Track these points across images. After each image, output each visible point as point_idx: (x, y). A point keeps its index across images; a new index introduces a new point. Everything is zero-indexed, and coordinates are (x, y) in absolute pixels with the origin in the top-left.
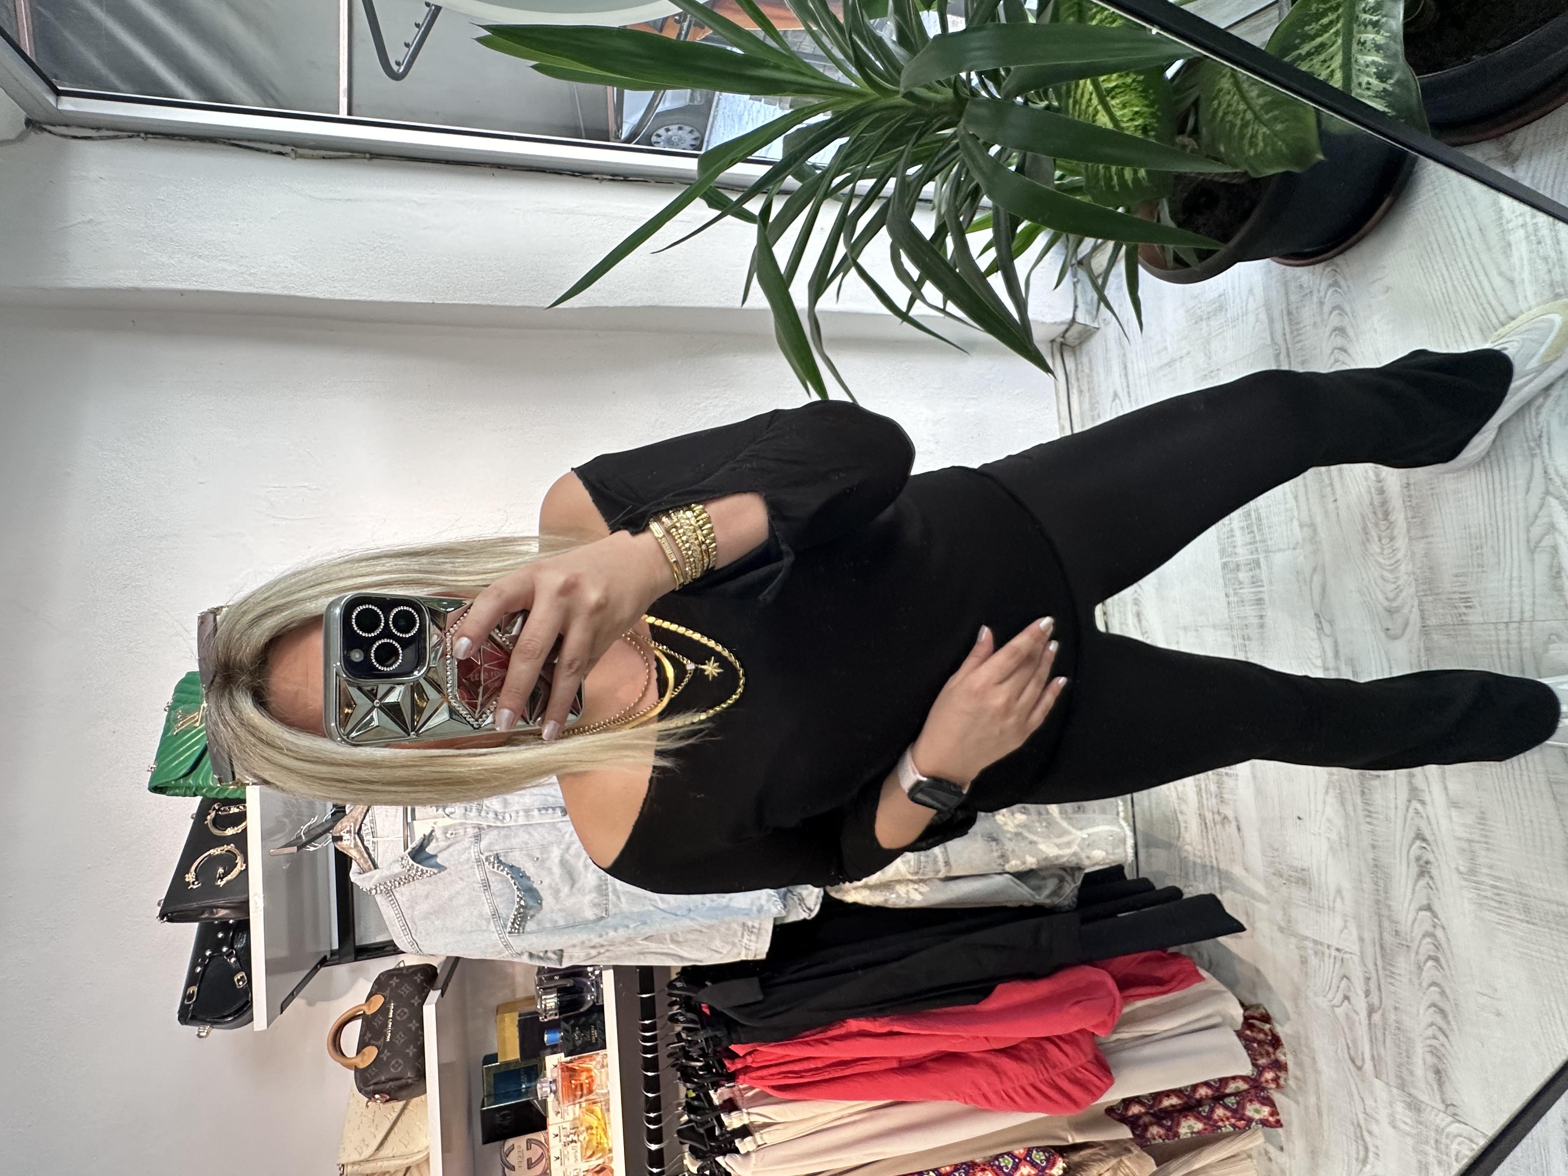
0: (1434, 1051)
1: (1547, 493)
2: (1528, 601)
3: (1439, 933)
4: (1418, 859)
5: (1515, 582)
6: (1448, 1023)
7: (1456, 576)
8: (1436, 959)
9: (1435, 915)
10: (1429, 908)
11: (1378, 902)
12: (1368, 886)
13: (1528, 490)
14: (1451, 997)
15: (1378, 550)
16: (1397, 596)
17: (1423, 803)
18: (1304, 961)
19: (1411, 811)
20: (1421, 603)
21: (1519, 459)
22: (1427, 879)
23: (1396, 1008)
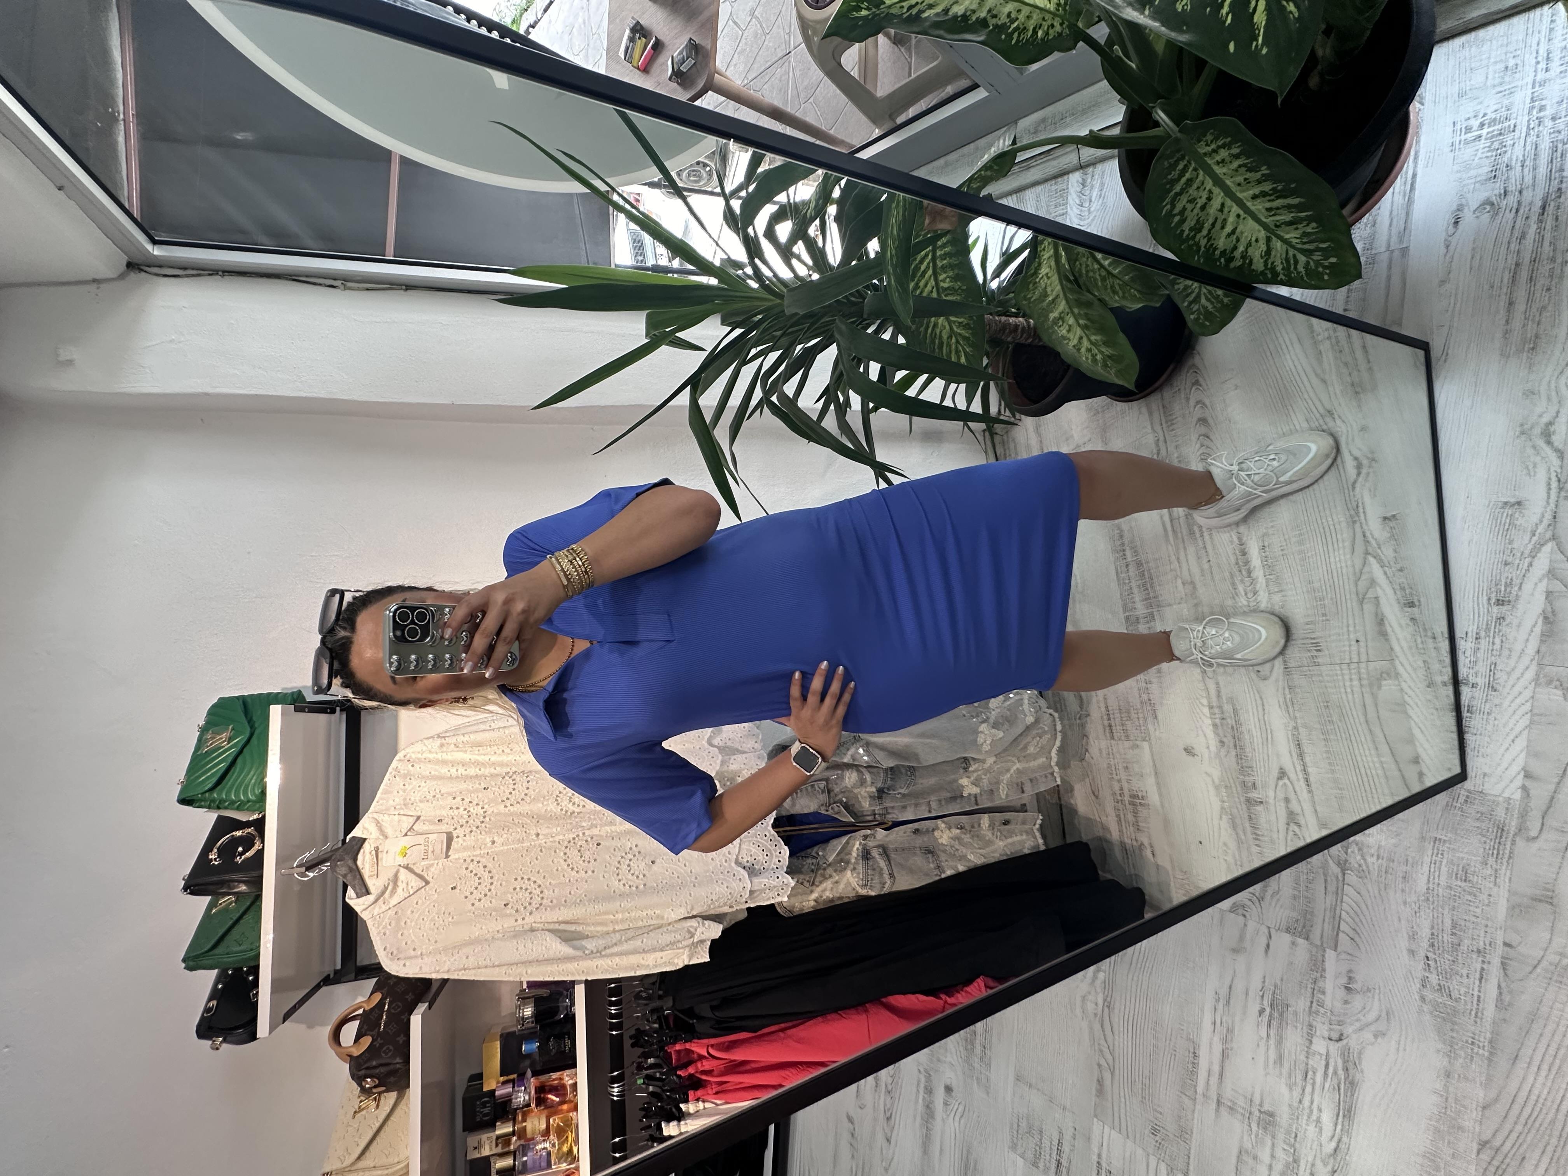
1: (1367, 553)
2: (1362, 644)
5: (1351, 629)
13: (1353, 550)
21: (1344, 525)
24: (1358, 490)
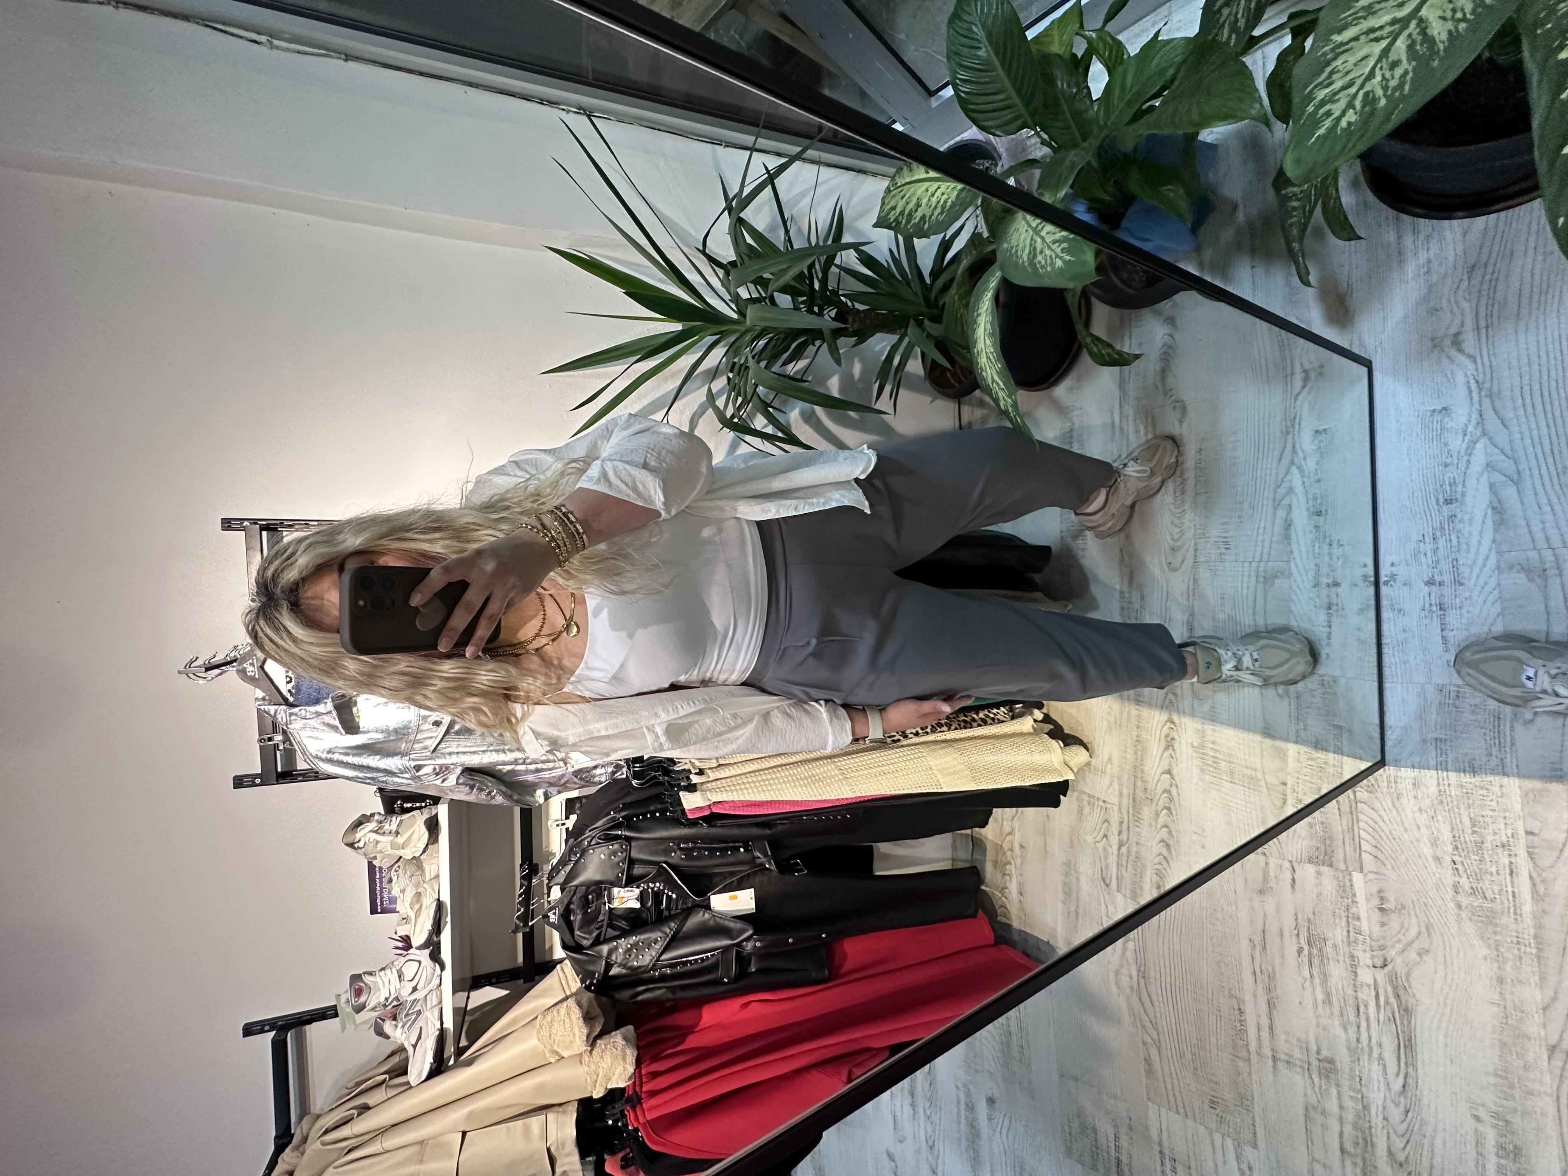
0: (1158, 873)
1: (1292, 463)
2: (1267, 545)
3: (1174, 790)
4: (1167, 736)
5: (1261, 531)
6: (1170, 853)
7: (1223, 524)
8: (1169, 809)
9: (1172, 778)
10: (1169, 772)
11: (1135, 767)
12: (1130, 756)
13: (1280, 460)
14: (1175, 834)
15: (1172, 501)
16: (1180, 538)
17: (1175, 694)
18: (1081, 809)
19: (1167, 701)
20: (1196, 544)
21: (1278, 434)
22: (1171, 751)
23: (1138, 843)
24: (1298, 403)
